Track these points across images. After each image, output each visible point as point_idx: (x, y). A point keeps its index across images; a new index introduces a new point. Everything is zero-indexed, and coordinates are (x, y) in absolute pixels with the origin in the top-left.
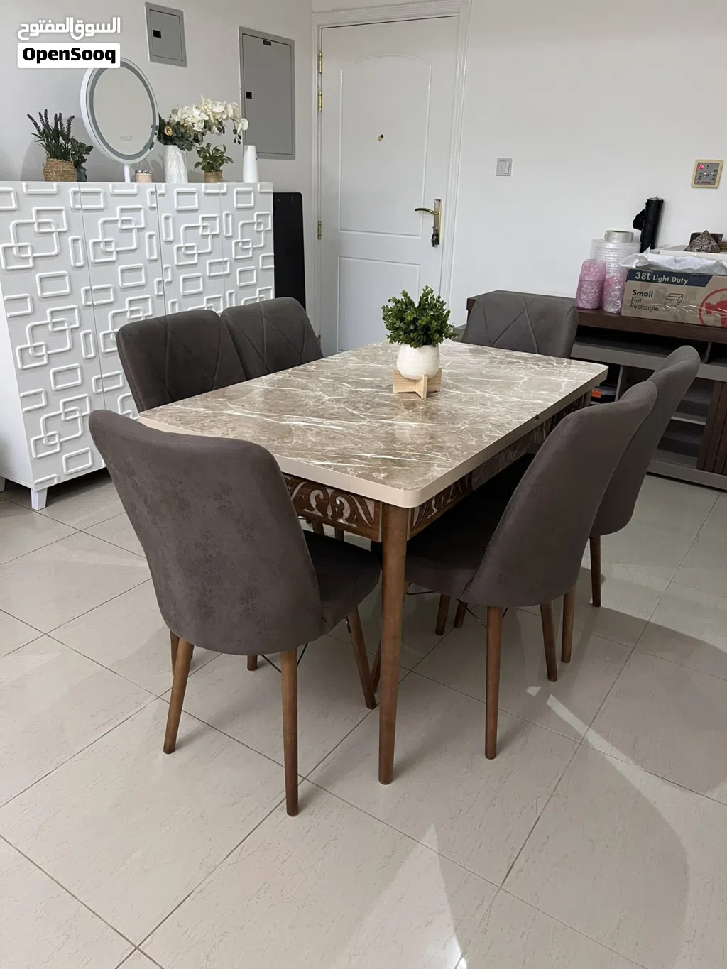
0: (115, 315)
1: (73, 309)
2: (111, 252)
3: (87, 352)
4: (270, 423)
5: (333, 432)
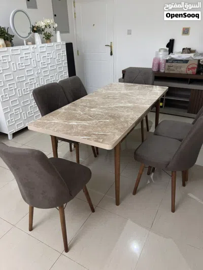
0: (26, 84)
1: (15, 83)
2: (23, 66)
3: (20, 95)
4: (67, 124)
5: (85, 125)
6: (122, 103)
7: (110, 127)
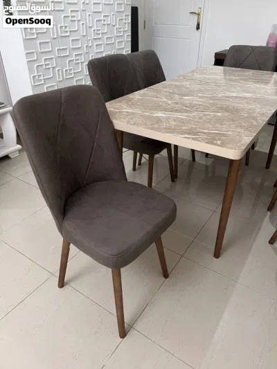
0: (70, 61)
1: (52, 58)
2: (67, 31)
3: (59, 78)
4: (148, 116)
5: (182, 119)
6: (233, 92)
7: (227, 123)
